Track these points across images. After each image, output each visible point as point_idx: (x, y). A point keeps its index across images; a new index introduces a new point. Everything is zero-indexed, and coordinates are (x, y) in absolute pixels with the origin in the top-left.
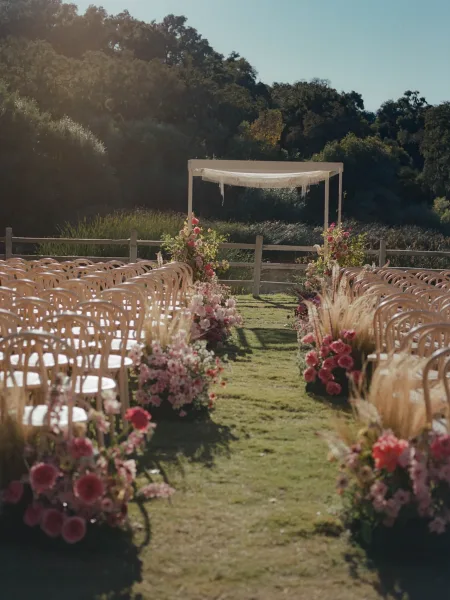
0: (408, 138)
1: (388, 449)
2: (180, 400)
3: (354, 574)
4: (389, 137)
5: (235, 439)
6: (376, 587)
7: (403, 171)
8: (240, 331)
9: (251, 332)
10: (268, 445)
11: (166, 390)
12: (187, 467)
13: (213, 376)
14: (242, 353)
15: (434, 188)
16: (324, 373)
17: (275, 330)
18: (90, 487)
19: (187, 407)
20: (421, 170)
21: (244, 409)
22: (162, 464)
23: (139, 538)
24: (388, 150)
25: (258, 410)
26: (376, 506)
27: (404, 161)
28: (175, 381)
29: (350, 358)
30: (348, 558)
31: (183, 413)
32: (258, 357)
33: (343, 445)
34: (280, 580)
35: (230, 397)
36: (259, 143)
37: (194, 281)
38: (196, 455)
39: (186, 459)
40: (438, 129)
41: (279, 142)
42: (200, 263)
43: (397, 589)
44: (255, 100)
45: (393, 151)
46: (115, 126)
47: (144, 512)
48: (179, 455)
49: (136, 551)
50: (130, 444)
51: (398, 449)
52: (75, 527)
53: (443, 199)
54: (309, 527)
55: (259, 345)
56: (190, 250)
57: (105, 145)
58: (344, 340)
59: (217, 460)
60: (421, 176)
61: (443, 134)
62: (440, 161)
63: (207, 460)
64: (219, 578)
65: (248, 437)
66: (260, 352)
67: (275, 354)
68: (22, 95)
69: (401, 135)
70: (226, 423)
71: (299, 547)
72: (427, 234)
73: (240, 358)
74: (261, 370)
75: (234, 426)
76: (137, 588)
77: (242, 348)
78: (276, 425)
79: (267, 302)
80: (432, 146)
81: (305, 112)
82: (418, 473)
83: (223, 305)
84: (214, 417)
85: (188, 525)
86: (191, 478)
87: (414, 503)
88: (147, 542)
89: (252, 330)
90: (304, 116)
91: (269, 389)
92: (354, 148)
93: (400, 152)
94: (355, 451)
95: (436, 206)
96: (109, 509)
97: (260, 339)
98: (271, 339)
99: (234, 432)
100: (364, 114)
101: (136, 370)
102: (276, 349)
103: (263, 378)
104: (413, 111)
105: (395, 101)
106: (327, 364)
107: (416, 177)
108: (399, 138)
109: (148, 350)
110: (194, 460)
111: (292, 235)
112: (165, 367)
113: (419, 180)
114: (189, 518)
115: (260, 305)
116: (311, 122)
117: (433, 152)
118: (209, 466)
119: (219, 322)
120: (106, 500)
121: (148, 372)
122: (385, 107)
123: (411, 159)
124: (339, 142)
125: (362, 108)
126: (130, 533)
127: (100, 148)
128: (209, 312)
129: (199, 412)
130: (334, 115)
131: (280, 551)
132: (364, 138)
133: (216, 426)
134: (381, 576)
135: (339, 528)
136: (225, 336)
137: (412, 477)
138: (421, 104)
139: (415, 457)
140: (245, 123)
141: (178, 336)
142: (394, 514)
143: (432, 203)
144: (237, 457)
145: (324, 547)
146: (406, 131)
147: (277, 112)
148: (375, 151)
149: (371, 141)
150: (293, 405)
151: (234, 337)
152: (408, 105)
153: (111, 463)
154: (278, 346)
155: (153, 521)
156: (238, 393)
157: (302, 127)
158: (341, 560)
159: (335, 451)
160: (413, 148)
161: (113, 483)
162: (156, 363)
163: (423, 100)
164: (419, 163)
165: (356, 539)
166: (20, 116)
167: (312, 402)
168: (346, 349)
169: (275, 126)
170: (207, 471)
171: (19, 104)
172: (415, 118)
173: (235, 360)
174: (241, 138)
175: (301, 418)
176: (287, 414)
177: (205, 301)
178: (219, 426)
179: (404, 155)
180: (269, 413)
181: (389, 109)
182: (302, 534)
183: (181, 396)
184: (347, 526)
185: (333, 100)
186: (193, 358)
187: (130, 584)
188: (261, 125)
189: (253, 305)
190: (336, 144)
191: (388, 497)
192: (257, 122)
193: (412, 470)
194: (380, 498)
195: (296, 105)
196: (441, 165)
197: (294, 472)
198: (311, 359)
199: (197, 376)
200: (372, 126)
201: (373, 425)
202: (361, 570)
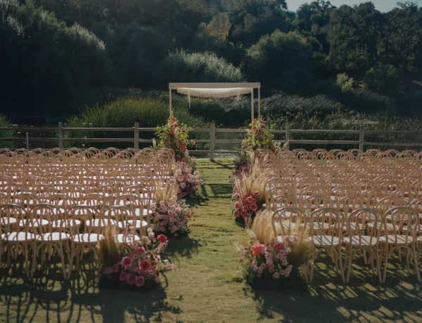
0: (318, 30)
1: (257, 248)
2: (175, 229)
3: (246, 294)
4: (305, 30)
5: (200, 246)
6: (253, 298)
7: (315, 54)
8: (203, 187)
9: (209, 187)
10: (215, 248)
11: (168, 224)
12: (180, 258)
13: (189, 217)
14: (204, 200)
15: (337, 66)
16: (243, 213)
17: (221, 185)
18: (145, 265)
19: (177, 232)
20: (328, 54)
21: (205, 232)
22: (169, 257)
23: (164, 285)
24: (304, 41)
25: (212, 232)
26: (254, 270)
27: (316, 47)
28: (171, 220)
29: (256, 205)
30: (244, 289)
31: (176, 235)
32: (212, 202)
33: (241, 246)
34: (218, 297)
35: (198, 226)
36: (213, 38)
37: (177, 161)
38: (183, 253)
39: (179, 255)
40: (339, 24)
41: (227, 37)
42: (178, 144)
43: (260, 298)
44: (210, 7)
45: (308, 41)
46: (111, 28)
47: (164, 276)
48: (176, 253)
49: (163, 289)
50: (159, 248)
51: (260, 248)
52: (140, 281)
53: (344, 74)
54: (230, 279)
55: (213, 195)
56: (172, 136)
57: (104, 43)
58: (253, 197)
59: (193, 255)
60: (328, 58)
61: (343, 28)
62: (341, 47)
63: (188, 255)
64: (195, 297)
65: (206, 244)
66: (213, 200)
67: (221, 201)
68: (45, 9)
69: (314, 28)
70: (196, 238)
71: (226, 286)
72: (331, 103)
73: (202, 203)
74: (214, 211)
75: (200, 240)
76: (165, 301)
77: (204, 197)
78: (220, 239)
79: (219, 164)
80: (335, 37)
81: (245, 15)
82: (268, 256)
83: (192, 173)
84: (190, 236)
85: (182, 280)
86: (182, 263)
87: (268, 268)
88: (167, 286)
89: (209, 185)
90: (245, 18)
91: (217, 221)
92: (281, 40)
93: (313, 41)
94: (246, 249)
95: (339, 79)
96: (152, 274)
97: (214, 191)
98: (219, 191)
99: (200, 242)
100: (288, 13)
101: (153, 215)
102: (222, 197)
103: (214, 215)
104: (321, 11)
105: (309, 3)
106: (245, 208)
107: (324, 58)
108: (312, 30)
109: (158, 205)
110: (183, 256)
111: (238, 104)
112: (166, 213)
113: (327, 61)
114: (183, 277)
115: (214, 166)
116: (250, 22)
117: (336, 40)
118: (189, 258)
119: (190, 184)
120: (151, 270)
121: (158, 216)
122: (302, 8)
123: (321, 45)
124: (270, 36)
125: (286, 9)
126: (160, 283)
127: (102, 45)
128: (185, 179)
129: (183, 234)
130: (266, 16)
131: (218, 288)
132: (287, 33)
133: (191, 240)
134: (255, 295)
135: (242, 279)
136: (194, 191)
137: (266, 258)
138: (327, 6)
139: (267, 250)
140: (203, 24)
141: (172, 198)
142: (261, 272)
143: (336, 78)
144: (202, 254)
145: (235, 286)
146: (317, 25)
147: (225, 15)
148: (295, 42)
149: (292, 35)
150: (228, 229)
151: (199, 191)
152: (319, 7)
153: (152, 256)
154: (223, 195)
155: (169, 279)
156: (202, 223)
157: (243, 25)
158: (241, 290)
159: (239, 249)
160: (322, 37)
161: (153, 264)
162: (162, 211)
163: (328, 3)
164: (326, 48)
165: (248, 283)
166: (44, 25)
167: (238, 227)
168: (254, 201)
169: (224, 26)
170: (189, 260)
171: (44, 15)
172: (323, 16)
173: (200, 205)
174: (200, 35)
175: (231, 235)
176: (225, 233)
177: (182, 173)
178: (193, 240)
179: (316, 43)
180: (216, 233)
181: (305, 10)
182: (228, 282)
183: (175, 226)
184: (245, 278)
185: (265, 6)
186: (179, 209)
187: (163, 299)
188: (215, 26)
189: (210, 166)
190: (268, 37)
191: (258, 265)
192: (211, 23)
193: (266, 255)
194: (255, 266)
195: (239, 10)
196: (342, 50)
197: (226, 259)
198: (237, 206)
199: (182, 217)
200: (293, 22)
201: (252, 239)
202: (249, 293)
